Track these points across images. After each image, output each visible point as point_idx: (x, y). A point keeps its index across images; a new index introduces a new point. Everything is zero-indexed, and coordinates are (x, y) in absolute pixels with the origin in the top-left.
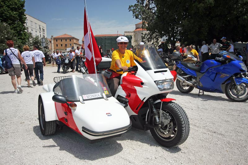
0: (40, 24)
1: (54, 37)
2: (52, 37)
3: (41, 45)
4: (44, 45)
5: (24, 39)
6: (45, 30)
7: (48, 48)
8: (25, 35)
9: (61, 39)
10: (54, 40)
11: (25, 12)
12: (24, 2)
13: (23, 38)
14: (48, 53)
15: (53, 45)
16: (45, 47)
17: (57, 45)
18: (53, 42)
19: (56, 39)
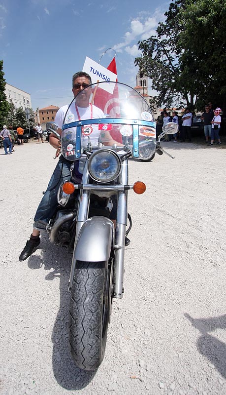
0: (24, 95)
1: (40, 109)
2: (38, 109)
3: (25, 117)
4: (29, 118)
5: (5, 110)
6: (30, 102)
7: (34, 121)
8: (6, 106)
9: (48, 111)
10: (40, 113)
11: (4, 76)
12: (2, 63)
13: (3, 109)
14: (34, 127)
15: (39, 118)
16: (30, 120)
17: (43, 118)
18: (38, 115)
19: (42, 112)
